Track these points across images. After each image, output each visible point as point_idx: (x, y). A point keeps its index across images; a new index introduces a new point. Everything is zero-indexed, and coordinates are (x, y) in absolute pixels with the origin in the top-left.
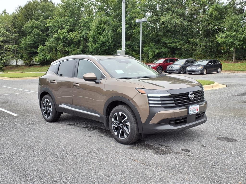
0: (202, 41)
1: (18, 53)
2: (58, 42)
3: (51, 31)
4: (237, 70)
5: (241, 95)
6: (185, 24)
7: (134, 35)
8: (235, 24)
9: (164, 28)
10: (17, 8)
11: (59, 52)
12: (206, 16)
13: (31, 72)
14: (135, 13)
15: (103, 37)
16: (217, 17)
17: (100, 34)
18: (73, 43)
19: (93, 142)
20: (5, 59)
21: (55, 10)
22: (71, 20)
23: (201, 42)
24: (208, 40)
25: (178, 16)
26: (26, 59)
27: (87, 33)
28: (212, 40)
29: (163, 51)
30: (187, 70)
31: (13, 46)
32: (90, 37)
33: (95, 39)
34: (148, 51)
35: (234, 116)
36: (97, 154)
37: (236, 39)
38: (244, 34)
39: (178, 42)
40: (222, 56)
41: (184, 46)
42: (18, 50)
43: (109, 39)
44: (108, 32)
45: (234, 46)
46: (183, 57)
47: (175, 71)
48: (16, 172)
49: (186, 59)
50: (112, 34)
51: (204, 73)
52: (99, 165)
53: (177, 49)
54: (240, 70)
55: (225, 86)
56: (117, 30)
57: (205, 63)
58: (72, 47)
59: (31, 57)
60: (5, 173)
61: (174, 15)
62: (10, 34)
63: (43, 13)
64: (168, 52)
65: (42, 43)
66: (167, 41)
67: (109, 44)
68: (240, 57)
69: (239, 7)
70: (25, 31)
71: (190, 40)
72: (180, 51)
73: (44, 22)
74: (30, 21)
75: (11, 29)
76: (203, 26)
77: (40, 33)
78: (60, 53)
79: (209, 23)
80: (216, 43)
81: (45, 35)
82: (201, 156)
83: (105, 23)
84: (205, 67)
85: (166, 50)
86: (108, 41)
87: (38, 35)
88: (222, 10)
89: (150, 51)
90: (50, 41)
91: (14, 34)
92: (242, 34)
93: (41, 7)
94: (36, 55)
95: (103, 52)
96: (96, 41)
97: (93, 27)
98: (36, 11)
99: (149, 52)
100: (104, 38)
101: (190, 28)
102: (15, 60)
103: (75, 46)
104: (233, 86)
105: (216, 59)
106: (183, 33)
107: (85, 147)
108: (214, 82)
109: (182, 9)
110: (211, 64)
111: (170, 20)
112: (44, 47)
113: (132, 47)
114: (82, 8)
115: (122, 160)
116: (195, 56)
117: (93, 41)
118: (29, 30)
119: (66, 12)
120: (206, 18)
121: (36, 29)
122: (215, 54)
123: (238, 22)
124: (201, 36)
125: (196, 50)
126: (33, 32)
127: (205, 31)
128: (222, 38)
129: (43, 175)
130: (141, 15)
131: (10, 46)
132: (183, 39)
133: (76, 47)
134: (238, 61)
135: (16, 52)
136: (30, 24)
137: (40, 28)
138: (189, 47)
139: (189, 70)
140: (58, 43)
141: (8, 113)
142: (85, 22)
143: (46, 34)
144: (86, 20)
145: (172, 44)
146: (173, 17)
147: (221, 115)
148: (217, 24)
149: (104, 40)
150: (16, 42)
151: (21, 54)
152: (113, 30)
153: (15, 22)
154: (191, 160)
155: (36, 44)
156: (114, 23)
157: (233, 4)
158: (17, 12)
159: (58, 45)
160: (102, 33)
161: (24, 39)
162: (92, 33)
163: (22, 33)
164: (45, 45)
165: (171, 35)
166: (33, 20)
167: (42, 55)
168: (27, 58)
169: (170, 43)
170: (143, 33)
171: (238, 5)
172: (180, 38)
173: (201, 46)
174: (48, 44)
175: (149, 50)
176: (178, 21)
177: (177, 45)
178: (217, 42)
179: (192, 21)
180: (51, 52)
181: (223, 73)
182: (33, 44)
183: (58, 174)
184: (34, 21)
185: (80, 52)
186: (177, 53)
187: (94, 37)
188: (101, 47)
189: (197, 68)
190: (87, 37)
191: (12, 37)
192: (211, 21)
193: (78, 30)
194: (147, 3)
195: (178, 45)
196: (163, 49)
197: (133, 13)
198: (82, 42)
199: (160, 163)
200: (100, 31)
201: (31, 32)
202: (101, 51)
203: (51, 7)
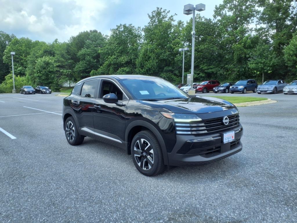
10: (71, 38)
20: (60, 82)
31: (68, 71)
32: (138, 63)
33: (142, 65)
43: (154, 65)
50: (157, 61)
53: (213, 74)
62: (65, 60)
67: (154, 69)
70: (78, 58)
75: (65, 56)
77: (92, 60)
80: (248, 68)
86: (153, 67)
87: (89, 61)
91: (68, 60)
102: (68, 83)
117: (140, 66)
118: (82, 57)
121: (88, 57)
126: (85, 59)
131: (65, 71)
136: (83, 52)
137: (91, 55)
145: (208, 70)
149: (150, 66)
150: (69, 67)
153: (69, 50)
155: (88, 70)
161: (78, 65)
163: (76, 59)
166: (84, 48)
177: (213, 71)
182: (85, 69)
184: (86, 49)
191: (66, 63)
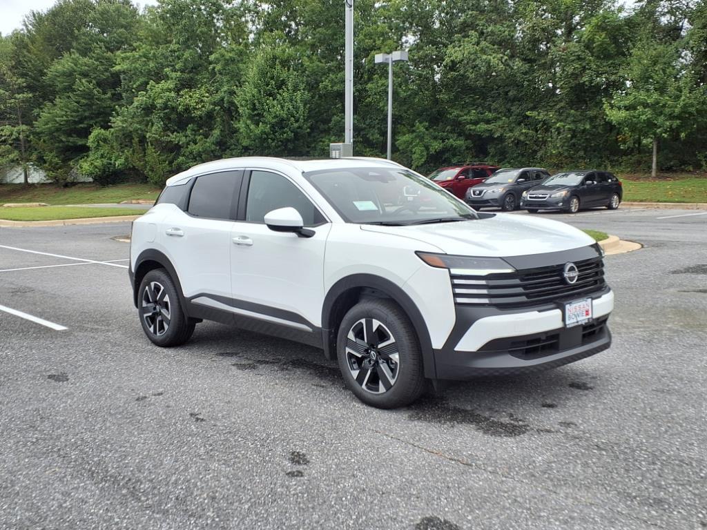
0: (562, 118)
1: (29, 150)
2: (148, 119)
3: (128, 86)
4: (665, 202)
5: (688, 270)
6: (515, 67)
7: (368, 99)
8: (656, 69)
9: (454, 79)
10: (28, 17)
11: (152, 145)
12: (574, 46)
13: (68, 203)
14: (373, 37)
15: (281, 104)
16: (606, 49)
17: (270, 95)
18: (192, 120)
19: (302, 402)
21: (137, 25)
22: (187, 54)
23: (561, 121)
24: (580, 115)
25: (496, 47)
26: (55, 168)
27: (232, 93)
28: (591, 113)
29: (452, 145)
30: (524, 202)
31: (16, 129)
32: (243, 103)
33: (257, 110)
34: (411, 146)
35: (680, 329)
36: (322, 435)
37: (661, 113)
38: (683, 98)
39: (496, 119)
40: (621, 160)
41: (511, 131)
42: (31, 141)
43: (297, 109)
44: (294, 91)
45: (655, 134)
46: (509, 163)
47: (489, 204)
48: (107, 485)
49: (521, 170)
50: (307, 95)
51: (573, 208)
52: (336, 465)
53: (491, 139)
54: (671, 199)
55: (637, 246)
56: (321, 86)
57: (574, 179)
58: (189, 132)
59: (70, 160)
60: (77, 489)
61: (484, 42)
62: (7, 93)
63: (103, 33)
64: (467, 148)
65: (100, 119)
66: (465, 117)
67: (296, 125)
68: (672, 163)
69: (666, 22)
70: (50, 86)
71: (528, 113)
72: (500, 146)
73: (108, 59)
74: (66, 55)
75: (8, 80)
76: (567, 75)
77: (96, 92)
78: (154, 148)
79: (584, 67)
80: (602, 123)
81: (109, 98)
82: (613, 439)
83: (285, 63)
84: (576, 192)
85: (460, 143)
86: (294, 117)
87: (88, 95)
88: (620, 29)
89: (416, 146)
90: (126, 113)
91: (19, 94)
92: (678, 97)
93: (98, 16)
94: (85, 154)
95: (279, 146)
96: (258, 115)
97: (251, 74)
98: (83, 28)
99: (413, 147)
100: (282, 107)
101: (528, 81)
102: (20, 170)
103: (199, 130)
104: (659, 245)
105: (602, 170)
106: (510, 94)
107: (283, 417)
108: (606, 234)
109: (508, 27)
110: (590, 182)
111: (473, 57)
112: (108, 132)
113: (362, 133)
114: (218, 19)
115: (398, 450)
116: (542, 159)
117: (250, 114)
118: (62, 82)
119: (171, 30)
120: (574, 52)
121: (83, 81)
122: (599, 155)
123: (665, 64)
124: (562, 104)
125: (545, 142)
126: (73, 87)
127: (571, 88)
128: (619, 108)
129: (187, 491)
130: (389, 42)
131: (7, 129)
132: (509, 110)
133: (201, 131)
134: (666, 175)
135: (25, 147)
136: (66, 66)
137: (96, 75)
138: (526, 135)
139: (529, 199)
140: (148, 122)
141: (36, 324)
142: (225, 60)
143: (113, 95)
144: (230, 55)
145: (479, 126)
146: (482, 49)
147: (645, 327)
148: (605, 68)
149: (284, 114)
150: (22, 117)
151: (40, 152)
152: (308, 84)
153: (21, 59)
154: (588, 450)
155: (81, 123)
156: (311, 65)
157: (652, 13)
158: (27, 30)
159: (147, 125)
160: (278, 93)
161: (49, 109)
162: (247, 92)
163: (43, 92)
164: (111, 127)
165: (474, 100)
166: (73, 52)
167: (102, 156)
168: (57, 164)
169: (471, 123)
170: (394, 93)
171: (664, 15)
172: (503, 109)
173: (562, 131)
174: (120, 124)
175: (411, 143)
176: (495, 59)
177: (491, 130)
178: (605, 121)
179: (535, 61)
180: (126, 146)
181: (625, 210)
182: (75, 122)
183: (228, 490)
184: (77, 55)
185: (213, 147)
186: (492, 150)
187: (254, 104)
188: (274, 132)
189: (553, 196)
190: (232, 103)
191: (11, 103)
192: (590, 60)
193: (206, 83)
194: (405, 7)
195: (496, 129)
196: (451, 140)
197: (365, 36)
198: (218, 119)
199: (504, 460)
200: (272, 86)
201: (70, 88)
202: (273, 144)
203: (125, 16)
